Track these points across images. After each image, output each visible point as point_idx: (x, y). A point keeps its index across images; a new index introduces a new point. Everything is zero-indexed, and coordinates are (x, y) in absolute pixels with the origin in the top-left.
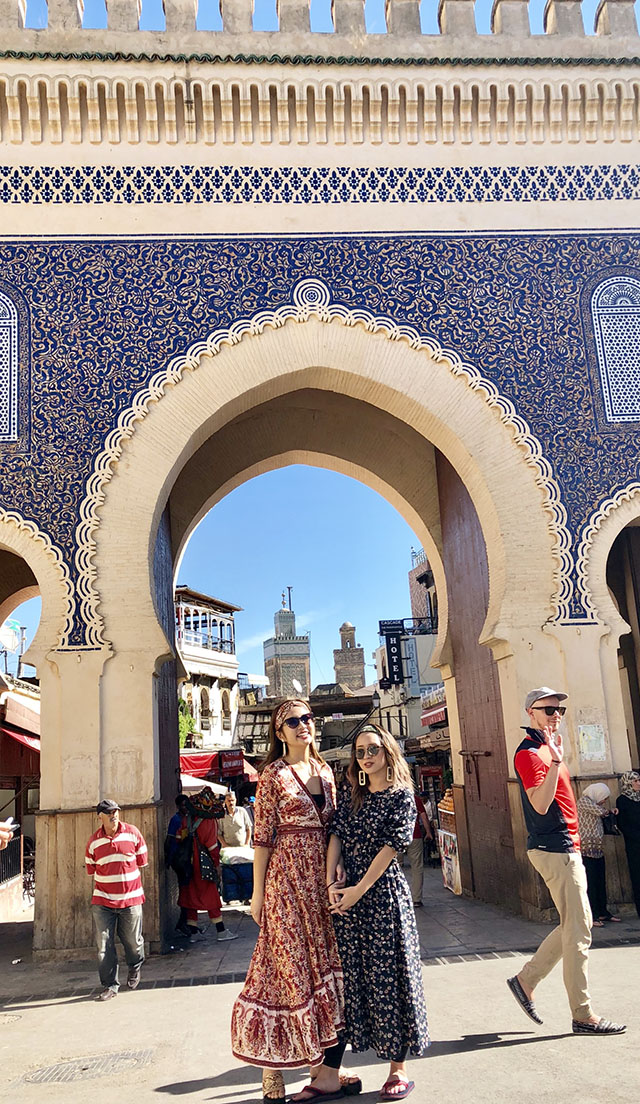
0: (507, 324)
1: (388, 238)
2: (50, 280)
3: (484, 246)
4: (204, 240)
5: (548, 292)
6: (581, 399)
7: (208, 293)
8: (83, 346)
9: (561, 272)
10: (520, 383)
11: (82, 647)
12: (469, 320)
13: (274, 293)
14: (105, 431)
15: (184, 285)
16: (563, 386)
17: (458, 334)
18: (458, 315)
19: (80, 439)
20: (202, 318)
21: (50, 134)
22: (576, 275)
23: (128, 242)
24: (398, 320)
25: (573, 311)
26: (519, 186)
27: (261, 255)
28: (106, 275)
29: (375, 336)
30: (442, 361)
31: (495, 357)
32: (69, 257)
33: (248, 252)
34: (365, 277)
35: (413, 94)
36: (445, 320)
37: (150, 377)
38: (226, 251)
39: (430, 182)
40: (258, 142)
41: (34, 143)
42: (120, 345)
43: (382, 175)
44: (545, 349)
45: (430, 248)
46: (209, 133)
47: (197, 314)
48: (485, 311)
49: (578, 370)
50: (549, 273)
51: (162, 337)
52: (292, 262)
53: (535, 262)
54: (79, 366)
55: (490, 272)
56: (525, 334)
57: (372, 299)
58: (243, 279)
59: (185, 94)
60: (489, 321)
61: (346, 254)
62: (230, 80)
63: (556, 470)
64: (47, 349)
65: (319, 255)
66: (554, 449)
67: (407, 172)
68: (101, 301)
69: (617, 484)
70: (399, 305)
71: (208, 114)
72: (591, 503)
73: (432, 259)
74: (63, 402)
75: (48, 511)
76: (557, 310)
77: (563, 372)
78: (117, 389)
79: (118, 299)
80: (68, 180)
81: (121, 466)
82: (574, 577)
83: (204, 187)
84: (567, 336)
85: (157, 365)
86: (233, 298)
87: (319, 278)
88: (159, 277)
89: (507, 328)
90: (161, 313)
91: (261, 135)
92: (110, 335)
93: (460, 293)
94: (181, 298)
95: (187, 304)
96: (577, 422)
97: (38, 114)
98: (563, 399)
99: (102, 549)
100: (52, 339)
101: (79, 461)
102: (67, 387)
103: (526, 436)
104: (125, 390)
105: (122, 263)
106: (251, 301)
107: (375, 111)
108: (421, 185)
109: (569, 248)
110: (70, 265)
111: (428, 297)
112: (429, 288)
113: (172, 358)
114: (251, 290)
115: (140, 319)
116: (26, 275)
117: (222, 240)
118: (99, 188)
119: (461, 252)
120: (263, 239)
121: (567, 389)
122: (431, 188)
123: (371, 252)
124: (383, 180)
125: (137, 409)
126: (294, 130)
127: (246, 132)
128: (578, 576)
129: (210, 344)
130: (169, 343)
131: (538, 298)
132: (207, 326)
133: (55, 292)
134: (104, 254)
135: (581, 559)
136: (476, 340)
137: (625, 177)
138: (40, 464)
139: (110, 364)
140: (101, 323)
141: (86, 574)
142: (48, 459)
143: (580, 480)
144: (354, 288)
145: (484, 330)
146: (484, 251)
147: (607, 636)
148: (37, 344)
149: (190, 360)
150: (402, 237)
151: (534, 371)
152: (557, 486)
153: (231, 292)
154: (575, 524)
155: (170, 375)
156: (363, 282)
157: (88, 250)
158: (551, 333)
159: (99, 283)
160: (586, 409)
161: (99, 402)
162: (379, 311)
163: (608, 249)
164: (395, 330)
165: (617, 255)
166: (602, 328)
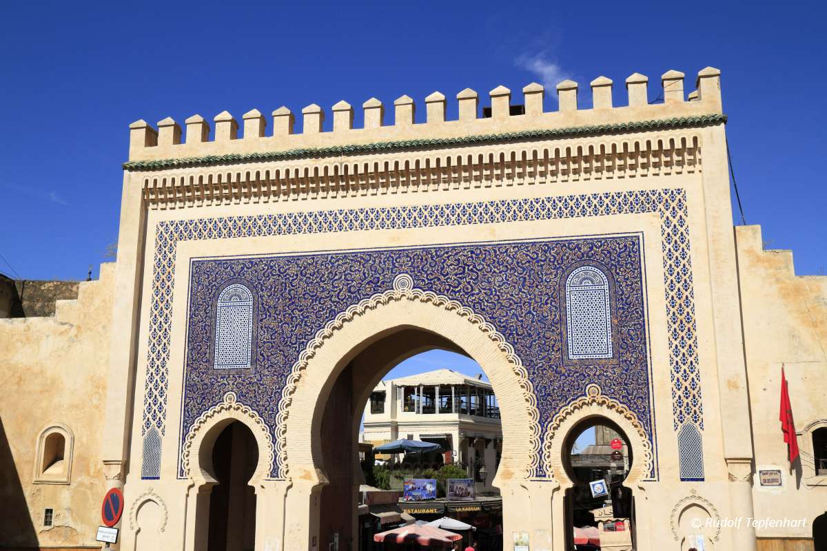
0: (513, 298)
1: (448, 248)
2: (269, 279)
3: (504, 250)
4: (347, 253)
5: (540, 278)
6: (554, 345)
7: (348, 284)
8: (284, 315)
9: (549, 265)
10: (518, 335)
11: (277, 479)
12: (492, 296)
13: (383, 283)
14: (292, 362)
15: (335, 280)
16: (544, 336)
17: (484, 305)
19: (280, 367)
20: (344, 299)
21: (272, 198)
22: (558, 266)
23: (309, 256)
24: (450, 297)
25: (554, 289)
26: (528, 211)
27: (377, 261)
29: (437, 307)
30: (474, 321)
31: (505, 319)
32: (279, 266)
33: (370, 259)
34: (433, 272)
36: (477, 297)
37: (316, 332)
38: (359, 259)
39: (475, 211)
40: (379, 194)
41: (264, 203)
42: (302, 314)
43: (448, 209)
44: (535, 313)
45: (472, 252)
46: (353, 191)
47: (342, 296)
48: (501, 291)
49: (554, 326)
50: (542, 266)
51: (323, 309)
52: (393, 264)
53: (533, 259)
55: (506, 266)
56: (524, 304)
57: (436, 285)
58: (367, 275)
60: (503, 296)
61: (424, 259)
62: (363, 162)
63: (535, 389)
64: (266, 317)
65: (409, 259)
67: (462, 206)
68: (293, 290)
69: (571, 398)
70: (452, 288)
72: (555, 408)
73: (473, 260)
74: (273, 347)
75: (263, 406)
76: (544, 289)
77: (545, 328)
78: (300, 339)
79: (302, 289)
80: (280, 222)
81: (299, 382)
83: (349, 222)
84: (549, 305)
85: (320, 326)
86: (361, 286)
87: (408, 274)
88: (323, 275)
89: (513, 301)
90: (323, 296)
91: (380, 190)
92: (297, 309)
93: (488, 280)
94: (334, 287)
95: (336, 291)
96: (550, 359)
98: (543, 345)
99: (289, 427)
100: (268, 311)
101: (280, 379)
102: (275, 339)
103: (519, 367)
104: (303, 340)
105: (305, 268)
106: (371, 288)
108: (470, 214)
109: (556, 249)
110: (279, 270)
111: (469, 283)
112: (470, 277)
113: (328, 321)
114: (371, 281)
115: (313, 300)
116: (258, 277)
117: (357, 253)
118: (295, 225)
119: (490, 254)
120: (379, 251)
121: (546, 338)
122: (475, 215)
123: (438, 256)
124: (448, 212)
125: (309, 351)
126: (399, 185)
127: (373, 189)
128: (542, 452)
129: (348, 313)
130: (326, 313)
131: (534, 282)
132: (346, 303)
133: (271, 286)
134: (296, 263)
135: (546, 442)
136: (495, 309)
137: (595, 202)
138: (260, 381)
139: (297, 325)
140: (293, 303)
141: (280, 440)
142: (264, 378)
143: (549, 395)
144: (427, 279)
145: (500, 303)
146: (504, 253)
147: (558, 489)
148: (262, 315)
149: (337, 323)
150: (457, 247)
151: (526, 328)
152: (535, 399)
153: (360, 283)
154: (543, 421)
155: (327, 331)
156: (432, 274)
157: (288, 261)
158: (540, 304)
159: (293, 280)
160: (557, 351)
161: (290, 346)
162: (440, 292)
163: (580, 249)
164: (449, 303)
165: (585, 253)
166: (571, 300)
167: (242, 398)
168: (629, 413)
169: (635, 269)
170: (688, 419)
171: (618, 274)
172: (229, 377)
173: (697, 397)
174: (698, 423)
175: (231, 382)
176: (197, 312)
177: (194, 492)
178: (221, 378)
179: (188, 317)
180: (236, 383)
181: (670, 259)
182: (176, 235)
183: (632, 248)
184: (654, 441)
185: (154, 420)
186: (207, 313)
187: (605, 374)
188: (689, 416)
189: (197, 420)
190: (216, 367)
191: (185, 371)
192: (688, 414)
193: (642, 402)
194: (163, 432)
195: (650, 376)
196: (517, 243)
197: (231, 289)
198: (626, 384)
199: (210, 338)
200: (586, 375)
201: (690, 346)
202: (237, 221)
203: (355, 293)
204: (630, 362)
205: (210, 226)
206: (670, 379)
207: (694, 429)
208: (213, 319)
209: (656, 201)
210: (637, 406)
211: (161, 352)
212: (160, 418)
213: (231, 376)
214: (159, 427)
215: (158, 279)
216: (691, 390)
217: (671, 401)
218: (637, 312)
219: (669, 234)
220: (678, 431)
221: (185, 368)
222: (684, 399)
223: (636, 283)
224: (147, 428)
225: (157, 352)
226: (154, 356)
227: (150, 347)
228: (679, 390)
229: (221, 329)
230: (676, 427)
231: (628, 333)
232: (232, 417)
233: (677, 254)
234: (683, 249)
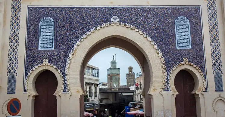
0: (156, 26)
1: (132, 7)
2: (61, 16)
3: (152, 9)
4: (93, 7)
5: (166, 20)
6: (171, 43)
7: (93, 19)
8: (67, 30)
9: (169, 15)
10: (158, 40)
11: (66, 92)
12: (148, 26)
13: (107, 19)
14: (71, 48)
15: (89, 17)
16: (167, 40)
17: (146, 29)
18: (146, 24)
19: (66, 50)
22: (172, 16)
23: (77, 7)
24: (133, 25)
25: (171, 24)
27: (105, 11)
28: (73, 15)
29: (128, 29)
30: (142, 34)
31: (153, 34)
32: (65, 11)
33: (102, 10)
34: (126, 16)
36: (143, 25)
37: (81, 37)
38: (98, 10)
42: (75, 30)
44: (164, 32)
45: (141, 9)
47: (91, 23)
48: (152, 24)
49: (171, 37)
50: (166, 15)
51: (84, 28)
52: (111, 12)
54: (67, 34)
55: (153, 15)
56: (160, 29)
57: (128, 21)
58: (101, 16)
60: (152, 26)
61: (123, 11)
63: (165, 59)
64: (60, 30)
65: (117, 11)
66: (165, 54)
68: (71, 20)
69: (178, 62)
70: (133, 22)
72: (172, 66)
73: (141, 12)
74: (63, 42)
75: (60, 64)
76: (167, 24)
77: (168, 37)
78: (74, 39)
79: (75, 20)
81: (74, 55)
84: (169, 29)
85: (82, 34)
87: (117, 16)
88: (83, 15)
89: (156, 28)
90: (84, 23)
92: (73, 28)
93: (147, 20)
94: (88, 20)
96: (170, 49)
98: (167, 43)
99: (70, 73)
100: (61, 28)
101: (66, 54)
102: (64, 38)
103: (159, 51)
104: (76, 39)
105: (76, 12)
106: (102, 21)
109: (171, 10)
110: (65, 12)
112: (140, 18)
113: (85, 33)
114: (102, 18)
115: (79, 24)
116: (56, 14)
117: (97, 7)
119: (147, 10)
120: (105, 7)
123: (128, 10)
125: (78, 43)
128: (168, 82)
129: (93, 30)
131: (163, 21)
132: (93, 26)
133: (62, 18)
134: (72, 10)
135: (169, 78)
136: (149, 30)
138: (58, 55)
139: (73, 34)
141: (67, 78)
142: (60, 54)
143: (170, 61)
144: (124, 18)
145: (151, 28)
147: (173, 95)
148: (58, 29)
149: (89, 33)
150: (135, 7)
151: (161, 37)
152: (165, 62)
153: (98, 19)
154: (168, 71)
155: (85, 36)
157: (69, 9)
158: (166, 29)
160: (172, 46)
161: (70, 42)
162: (129, 23)
163: (179, 10)
164: (132, 28)
165: (181, 11)
166: (177, 28)
167: (50, 61)
168: (197, 68)
169: (198, 18)
170: (217, 70)
171: (193, 19)
172: (45, 53)
173: (220, 63)
174: (221, 71)
175: (46, 55)
176: (30, 27)
177: (31, 98)
178: (42, 53)
179: (27, 29)
180: (48, 56)
181: (210, 15)
183: (197, 11)
184: (206, 78)
185: (12, 70)
186: (35, 28)
187: (189, 54)
188: (218, 69)
189: (31, 69)
190: (39, 49)
191: (26, 51)
192: (217, 68)
193: (202, 64)
194: (17, 74)
195: (204, 55)
196: (157, 7)
197: (45, 18)
198: (196, 58)
199: (37, 38)
200: (183, 54)
201: (217, 45)
203: (96, 22)
204: (198, 50)
206: (211, 56)
207: (220, 73)
208: (37, 30)
210: (200, 66)
211: (15, 43)
212: (15, 69)
214: (15, 73)
215: (13, 13)
216: (218, 60)
217: (212, 64)
218: (200, 33)
219: (209, 6)
221: (26, 49)
222: (216, 63)
223: (199, 23)
224: (9, 73)
225: (13, 43)
226: (12, 44)
227: (10, 40)
228: (214, 60)
229: (41, 35)
230: (213, 73)
231: (197, 40)
232: (46, 69)
233: (212, 14)
234: (214, 12)
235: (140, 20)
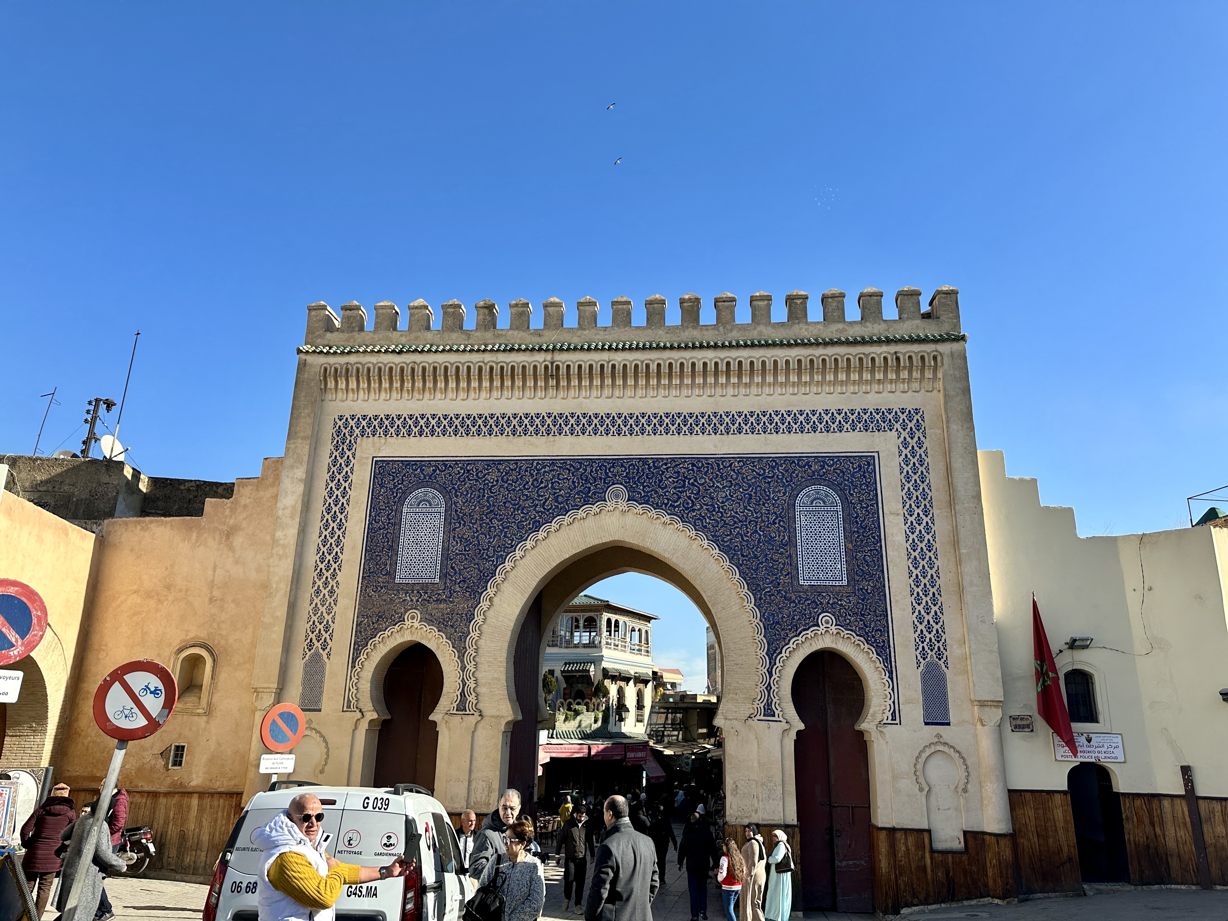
0: (738, 516)
1: (667, 459)
2: (465, 484)
3: (728, 465)
4: (555, 460)
5: (767, 496)
6: (783, 568)
7: (555, 493)
8: (481, 525)
9: (777, 482)
10: (743, 556)
11: (464, 712)
12: (714, 513)
13: (594, 493)
14: (489, 578)
15: (542, 488)
16: (771, 559)
17: (706, 522)
19: (473, 583)
20: (550, 509)
21: (472, 395)
22: (787, 484)
23: (511, 460)
24: (669, 512)
25: (783, 508)
26: (755, 424)
27: (589, 469)
29: (654, 522)
30: (695, 539)
31: (729, 537)
32: (477, 470)
33: (581, 467)
34: (651, 484)
35: (688, 368)
36: (698, 513)
37: (517, 545)
38: (568, 467)
39: (697, 422)
40: (592, 396)
41: (463, 400)
42: (502, 525)
43: (667, 418)
44: (761, 533)
45: (693, 465)
46: (564, 392)
47: (548, 506)
48: (725, 507)
49: (782, 548)
50: (769, 483)
51: (526, 520)
52: (606, 473)
53: (760, 475)
54: (477, 537)
55: (730, 481)
56: (750, 523)
57: (654, 498)
58: (576, 484)
59: (550, 371)
60: (727, 514)
61: (640, 469)
62: (577, 361)
63: (763, 616)
64: (460, 526)
65: (623, 469)
66: (762, 601)
67: (683, 415)
68: (492, 497)
69: (802, 627)
70: (670, 502)
71: (563, 382)
72: (784, 639)
73: (694, 472)
74: (466, 559)
75: (452, 627)
76: (772, 508)
77: (772, 549)
78: (498, 552)
79: (503, 496)
80: (480, 422)
81: (496, 600)
82: (769, 688)
83: (558, 426)
84: (777, 525)
85: (522, 538)
86: (570, 496)
87: (622, 485)
88: (527, 483)
89: (738, 518)
90: (527, 505)
91: (595, 393)
92: (496, 518)
93: (710, 495)
94: (539, 496)
95: (541, 500)
96: (779, 584)
97: (466, 384)
98: (771, 567)
99: (481, 651)
100: (463, 521)
101: (472, 596)
102: (469, 550)
103: (744, 591)
104: (502, 553)
105: (506, 474)
106: (580, 499)
107: (665, 377)
108: (691, 424)
109: (784, 466)
110: (477, 475)
112: (690, 491)
113: (531, 533)
114: (581, 491)
115: (514, 509)
116: (452, 481)
117: (566, 459)
118: (497, 427)
119: (712, 468)
120: (590, 459)
121: (774, 561)
122: (697, 426)
123: (656, 468)
124: (667, 421)
125: (508, 565)
126: (615, 389)
127: (586, 391)
128: (771, 688)
129: (554, 525)
130: (530, 524)
131: (760, 499)
132: (553, 513)
133: (467, 491)
134: (497, 468)
135: (774, 676)
136: (717, 526)
137: (826, 418)
138: (450, 598)
139: (495, 536)
140: (491, 511)
141: (470, 667)
142: (455, 594)
143: (778, 623)
144: (643, 491)
145: (723, 520)
146: (728, 467)
147: (787, 731)
148: (455, 523)
149: (541, 535)
150: (676, 458)
151: (753, 548)
152: (762, 626)
154: (773, 652)
155: (529, 544)
156: (649, 487)
157: (488, 465)
158: (767, 523)
159: (492, 486)
160: (786, 575)
161: (487, 560)
162: (657, 506)
163: (810, 466)
164: (666, 519)
165: (816, 471)
166: (801, 520)
167: (426, 617)
168: (865, 647)
169: (870, 491)
170: (931, 656)
171: (852, 495)
172: (413, 592)
173: (940, 632)
174: (943, 660)
175: (414, 599)
176: (377, 518)
177: (364, 725)
178: (404, 593)
179: (367, 522)
180: (420, 600)
181: (909, 482)
182: (357, 431)
183: (867, 469)
184: (895, 680)
185: (318, 641)
186: (389, 519)
187: (839, 603)
188: (933, 653)
189: (371, 641)
190: (397, 581)
191: (360, 585)
192: (932, 650)
193: (881, 635)
194: (329, 655)
195: (889, 607)
196: (742, 458)
197: (419, 493)
198: (863, 615)
199: (393, 548)
200: (819, 603)
201: (932, 576)
202: (430, 419)
203: (562, 503)
204: (867, 591)
205: (398, 422)
206: (911, 611)
207: (939, 667)
208: (397, 527)
209: (892, 420)
210: (876, 640)
211: (331, 562)
212: (326, 639)
213: (415, 592)
214: (324, 650)
215: (332, 478)
216: (934, 624)
217: (913, 636)
218: (874, 537)
219: (906, 455)
220: (920, 669)
221: (360, 580)
222: (927, 634)
223: (872, 505)
224: (310, 650)
225: (326, 562)
226: (322, 566)
227: (319, 556)
228: (921, 623)
229: (406, 538)
230: (918, 664)
231: (864, 559)
232: (413, 639)
233: (916, 477)
234: (922, 472)
235: (689, 498)
